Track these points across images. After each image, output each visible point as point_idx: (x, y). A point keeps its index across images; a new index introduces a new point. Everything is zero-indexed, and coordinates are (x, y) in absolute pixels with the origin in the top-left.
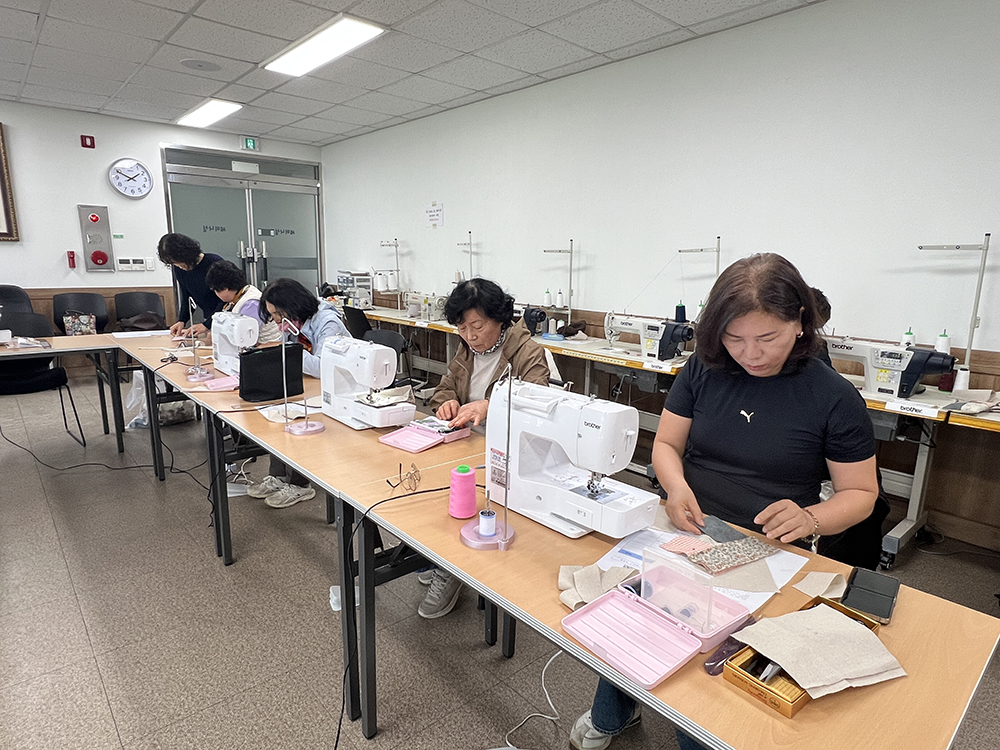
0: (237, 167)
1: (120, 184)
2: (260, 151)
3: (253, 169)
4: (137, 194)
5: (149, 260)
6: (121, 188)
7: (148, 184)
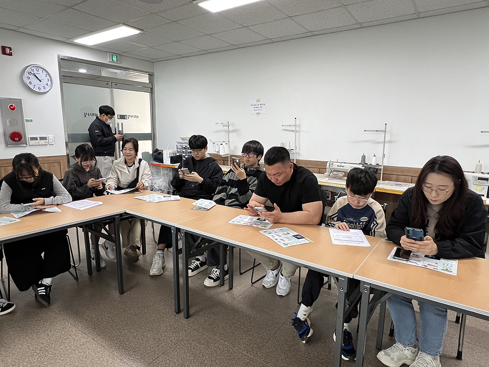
1: (30, 83)
4: (42, 91)
5: (51, 136)
6: (31, 87)
7: (49, 83)
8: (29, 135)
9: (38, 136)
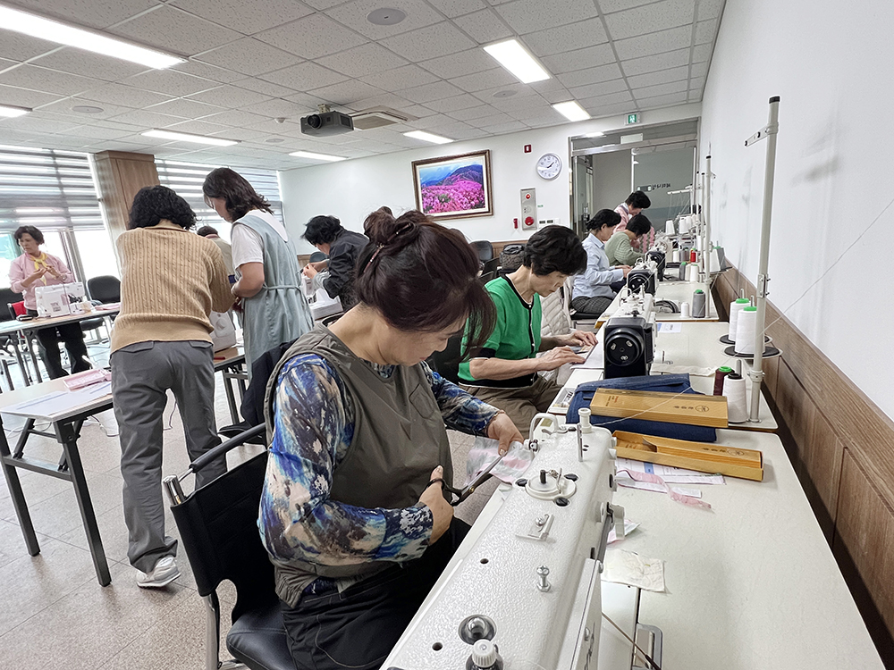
0: (625, 140)
2: (641, 122)
3: (638, 138)
4: (552, 176)
5: (556, 220)
6: (543, 174)
8: (539, 220)
9: (546, 220)
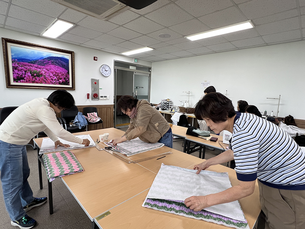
0: (131, 67)
1: (103, 72)
2: (138, 63)
3: (135, 68)
4: (107, 76)
5: (108, 96)
6: (103, 74)
7: (110, 72)
8: (100, 95)
9: (104, 96)
